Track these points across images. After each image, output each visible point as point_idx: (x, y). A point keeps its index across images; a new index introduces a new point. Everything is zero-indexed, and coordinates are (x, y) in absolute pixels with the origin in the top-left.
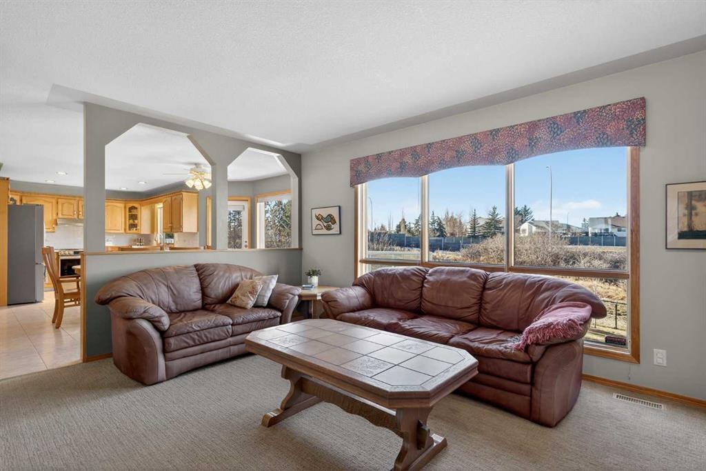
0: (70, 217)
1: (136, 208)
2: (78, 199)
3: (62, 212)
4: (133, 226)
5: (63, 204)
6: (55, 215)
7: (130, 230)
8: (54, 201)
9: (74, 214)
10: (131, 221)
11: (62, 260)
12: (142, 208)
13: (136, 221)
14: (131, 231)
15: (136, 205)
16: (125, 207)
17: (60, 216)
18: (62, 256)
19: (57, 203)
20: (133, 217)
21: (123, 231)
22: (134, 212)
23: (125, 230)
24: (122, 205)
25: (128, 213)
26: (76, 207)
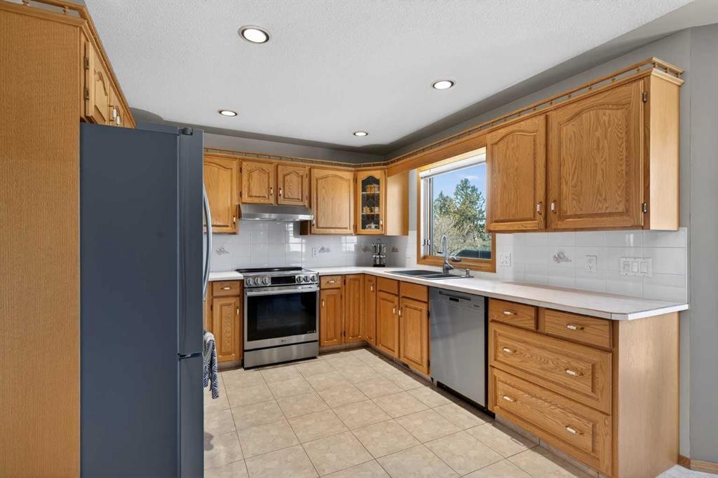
0: (262, 201)
1: (377, 182)
2: (277, 161)
3: (249, 190)
4: (371, 219)
5: (250, 172)
6: (236, 196)
7: (364, 227)
8: (235, 165)
9: (269, 194)
10: (367, 211)
11: (249, 298)
12: (388, 178)
13: (376, 209)
14: (367, 231)
15: (377, 174)
16: (355, 180)
17: (246, 198)
18: (251, 288)
19: (241, 170)
20: (372, 200)
21: (352, 231)
22: (373, 190)
23: (355, 227)
24: (348, 175)
25: (360, 193)
26: (272, 180)
